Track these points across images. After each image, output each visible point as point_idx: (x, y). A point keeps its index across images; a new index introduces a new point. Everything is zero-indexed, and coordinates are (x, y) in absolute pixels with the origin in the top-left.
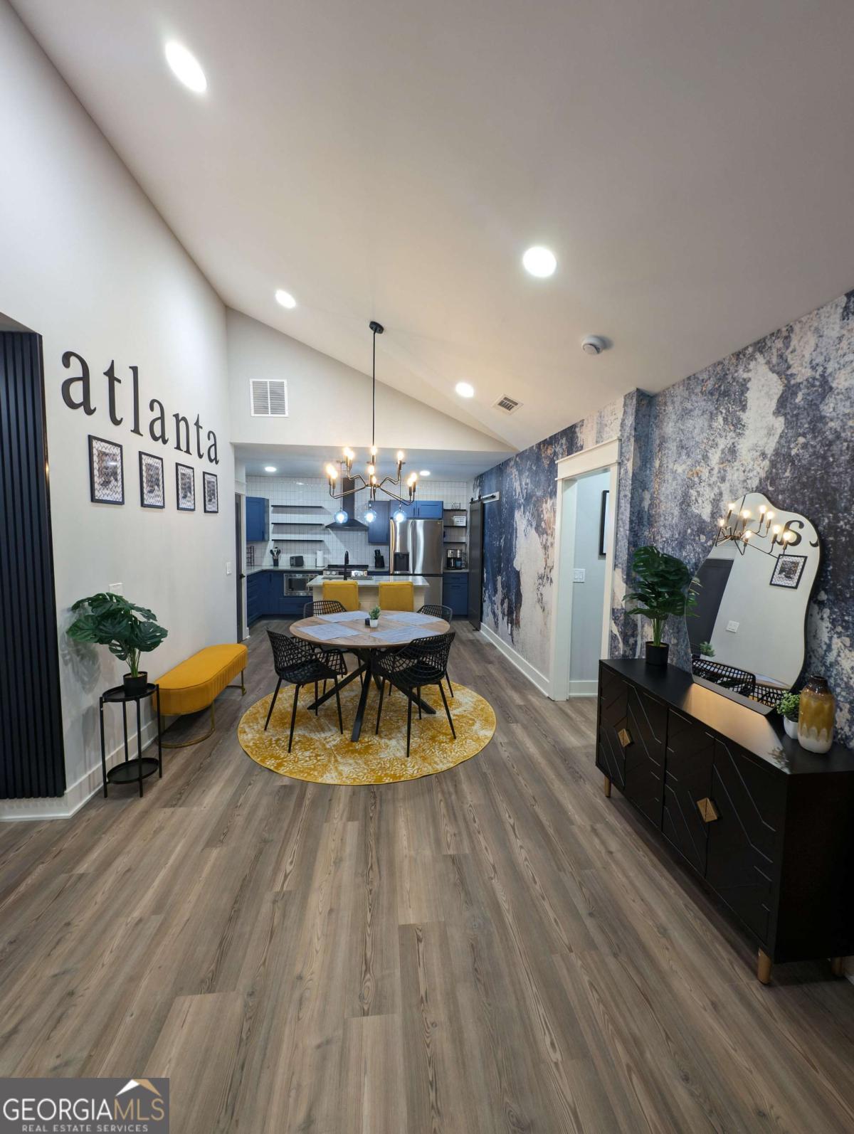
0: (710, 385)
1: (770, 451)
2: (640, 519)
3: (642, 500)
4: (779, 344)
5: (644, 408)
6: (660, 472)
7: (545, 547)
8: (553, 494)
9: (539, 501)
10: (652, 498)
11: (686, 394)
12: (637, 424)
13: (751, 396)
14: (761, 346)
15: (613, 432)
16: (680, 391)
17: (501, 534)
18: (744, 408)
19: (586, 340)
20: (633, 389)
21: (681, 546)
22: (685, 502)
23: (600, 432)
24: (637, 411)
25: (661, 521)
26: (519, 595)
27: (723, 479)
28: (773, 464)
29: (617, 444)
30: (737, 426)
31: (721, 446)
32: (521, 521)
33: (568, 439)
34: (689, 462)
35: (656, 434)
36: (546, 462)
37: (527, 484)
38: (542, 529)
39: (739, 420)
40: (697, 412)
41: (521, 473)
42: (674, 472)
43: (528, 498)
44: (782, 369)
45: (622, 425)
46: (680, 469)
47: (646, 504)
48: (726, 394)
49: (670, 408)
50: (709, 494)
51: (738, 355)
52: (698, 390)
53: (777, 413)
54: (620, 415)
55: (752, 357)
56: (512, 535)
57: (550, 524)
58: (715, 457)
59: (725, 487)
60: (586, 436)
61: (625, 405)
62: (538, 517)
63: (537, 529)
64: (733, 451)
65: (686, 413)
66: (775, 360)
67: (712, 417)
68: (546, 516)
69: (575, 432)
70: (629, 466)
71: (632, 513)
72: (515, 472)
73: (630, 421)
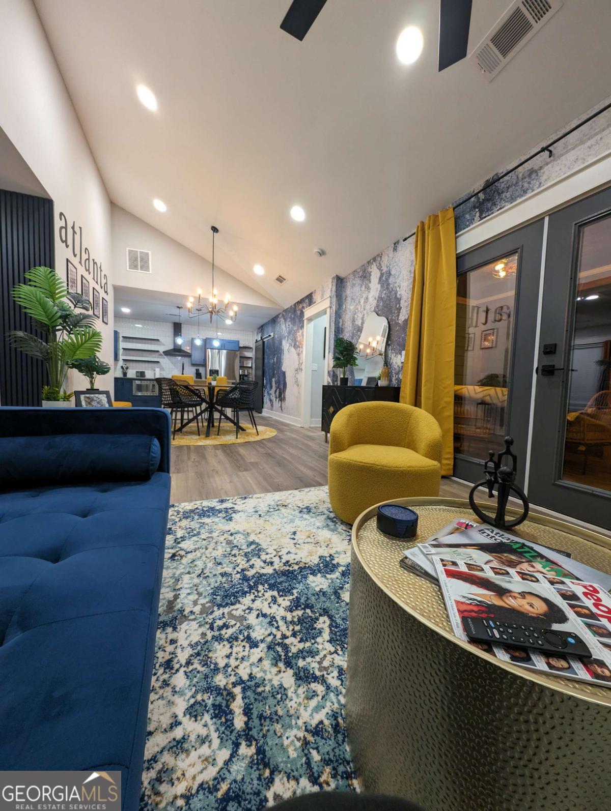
0: (361, 274)
1: (377, 297)
2: (338, 330)
3: (339, 322)
4: (379, 259)
5: (339, 284)
6: (346, 310)
7: (299, 354)
8: (302, 327)
9: (296, 332)
10: (343, 322)
11: (353, 278)
12: (337, 290)
13: (372, 277)
14: (374, 259)
15: (328, 294)
16: (352, 277)
17: (274, 355)
18: (370, 282)
19: (316, 250)
20: (335, 275)
21: (352, 338)
22: (353, 320)
23: (323, 295)
24: (337, 285)
25: (346, 330)
26: (285, 384)
27: (364, 309)
28: (378, 302)
29: (329, 299)
30: (368, 288)
31: (364, 297)
32: (286, 345)
33: (309, 299)
34: (355, 304)
35: (344, 294)
36: (299, 312)
37: (289, 325)
38: (296, 345)
39: (369, 286)
40: (357, 285)
41: (285, 320)
42: (350, 309)
43: (289, 333)
44: (380, 268)
45: (331, 291)
46: (352, 308)
47: (340, 324)
48: (365, 277)
49: (348, 284)
50: (360, 315)
51: (369, 262)
52: (357, 276)
53: (379, 283)
54: (330, 287)
55: (372, 264)
56: (281, 354)
57: (301, 343)
58: (362, 301)
59: (365, 312)
60: (317, 297)
61: (332, 282)
62: (295, 340)
63: (294, 347)
64: (367, 298)
65: (354, 285)
66: (378, 265)
67: (361, 286)
68: (299, 339)
69: (312, 296)
70: (334, 308)
71: (335, 328)
72: (282, 320)
73: (334, 288)
